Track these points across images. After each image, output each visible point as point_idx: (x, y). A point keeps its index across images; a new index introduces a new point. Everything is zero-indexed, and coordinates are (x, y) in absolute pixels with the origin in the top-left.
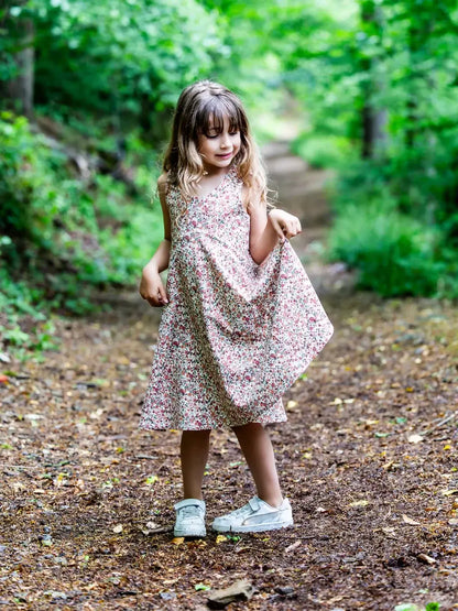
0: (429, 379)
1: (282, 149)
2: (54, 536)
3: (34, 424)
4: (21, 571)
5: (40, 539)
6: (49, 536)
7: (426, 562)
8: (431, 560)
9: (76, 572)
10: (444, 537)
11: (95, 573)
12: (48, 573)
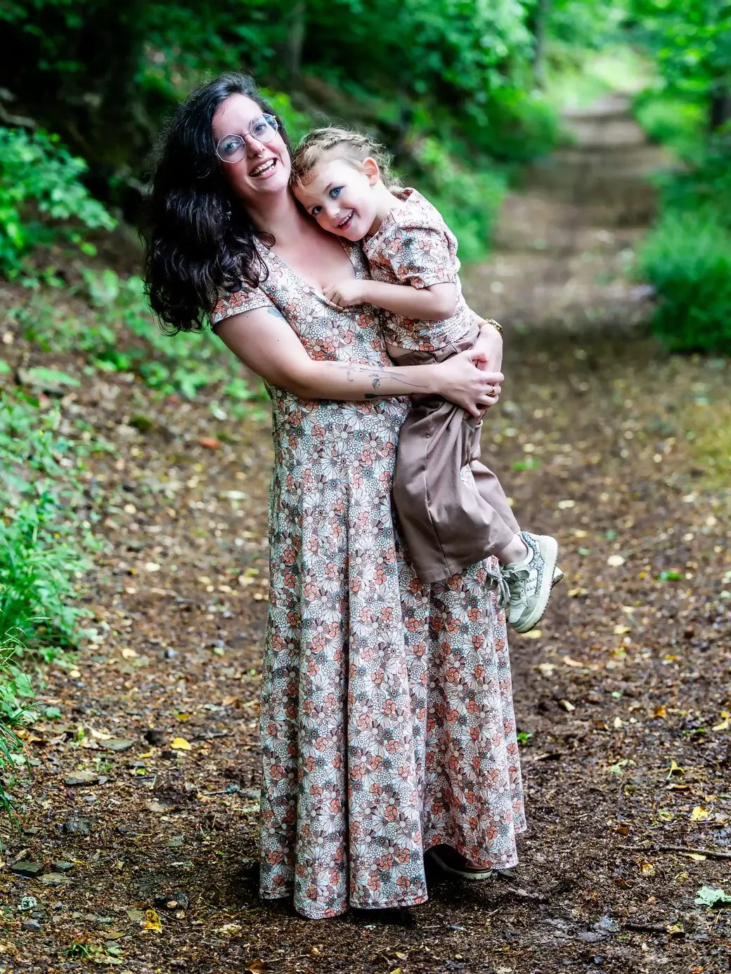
0: (661, 484)
1: (622, 106)
2: (228, 643)
3: (235, 505)
4: (187, 680)
5: (213, 646)
6: (221, 643)
7: (564, 709)
8: (570, 707)
9: (239, 686)
10: (594, 682)
11: (257, 689)
12: (211, 684)
